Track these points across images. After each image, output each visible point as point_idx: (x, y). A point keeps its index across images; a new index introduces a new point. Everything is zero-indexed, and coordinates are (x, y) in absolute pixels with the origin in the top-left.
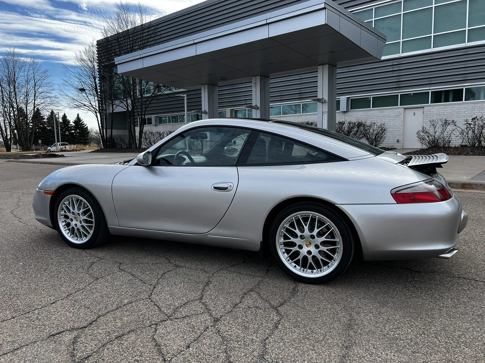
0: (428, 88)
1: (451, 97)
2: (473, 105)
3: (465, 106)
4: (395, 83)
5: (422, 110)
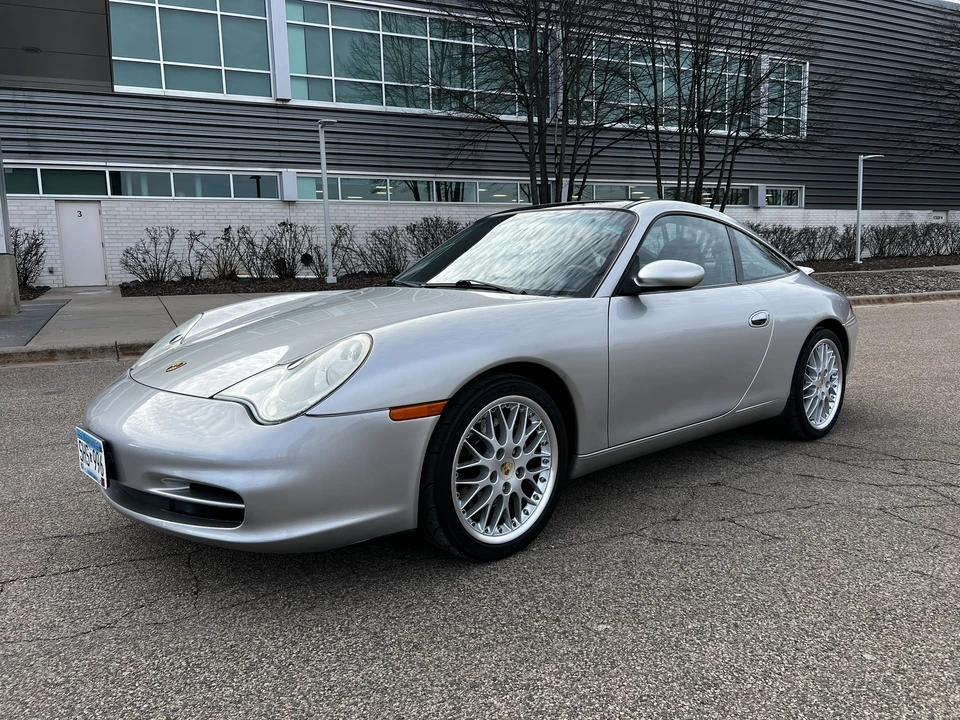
0: (104, 164)
1: (145, 187)
2: (191, 205)
3: (179, 205)
4: (26, 143)
5: (96, 205)
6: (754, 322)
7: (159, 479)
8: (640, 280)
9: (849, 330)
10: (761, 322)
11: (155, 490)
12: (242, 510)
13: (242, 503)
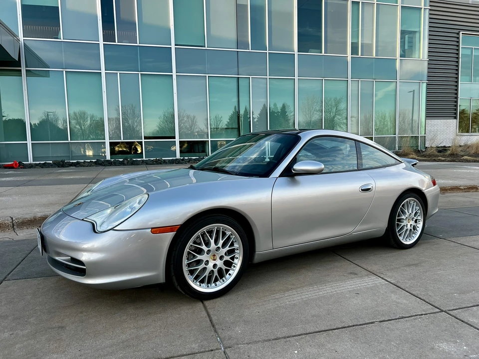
6: (362, 190)
7: (59, 254)
8: (294, 170)
9: (428, 195)
10: (368, 190)
11: (57, 258)
12: (85, 269)
13: (85, 266)
